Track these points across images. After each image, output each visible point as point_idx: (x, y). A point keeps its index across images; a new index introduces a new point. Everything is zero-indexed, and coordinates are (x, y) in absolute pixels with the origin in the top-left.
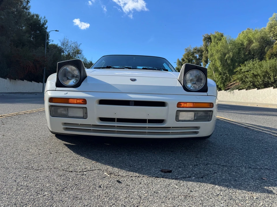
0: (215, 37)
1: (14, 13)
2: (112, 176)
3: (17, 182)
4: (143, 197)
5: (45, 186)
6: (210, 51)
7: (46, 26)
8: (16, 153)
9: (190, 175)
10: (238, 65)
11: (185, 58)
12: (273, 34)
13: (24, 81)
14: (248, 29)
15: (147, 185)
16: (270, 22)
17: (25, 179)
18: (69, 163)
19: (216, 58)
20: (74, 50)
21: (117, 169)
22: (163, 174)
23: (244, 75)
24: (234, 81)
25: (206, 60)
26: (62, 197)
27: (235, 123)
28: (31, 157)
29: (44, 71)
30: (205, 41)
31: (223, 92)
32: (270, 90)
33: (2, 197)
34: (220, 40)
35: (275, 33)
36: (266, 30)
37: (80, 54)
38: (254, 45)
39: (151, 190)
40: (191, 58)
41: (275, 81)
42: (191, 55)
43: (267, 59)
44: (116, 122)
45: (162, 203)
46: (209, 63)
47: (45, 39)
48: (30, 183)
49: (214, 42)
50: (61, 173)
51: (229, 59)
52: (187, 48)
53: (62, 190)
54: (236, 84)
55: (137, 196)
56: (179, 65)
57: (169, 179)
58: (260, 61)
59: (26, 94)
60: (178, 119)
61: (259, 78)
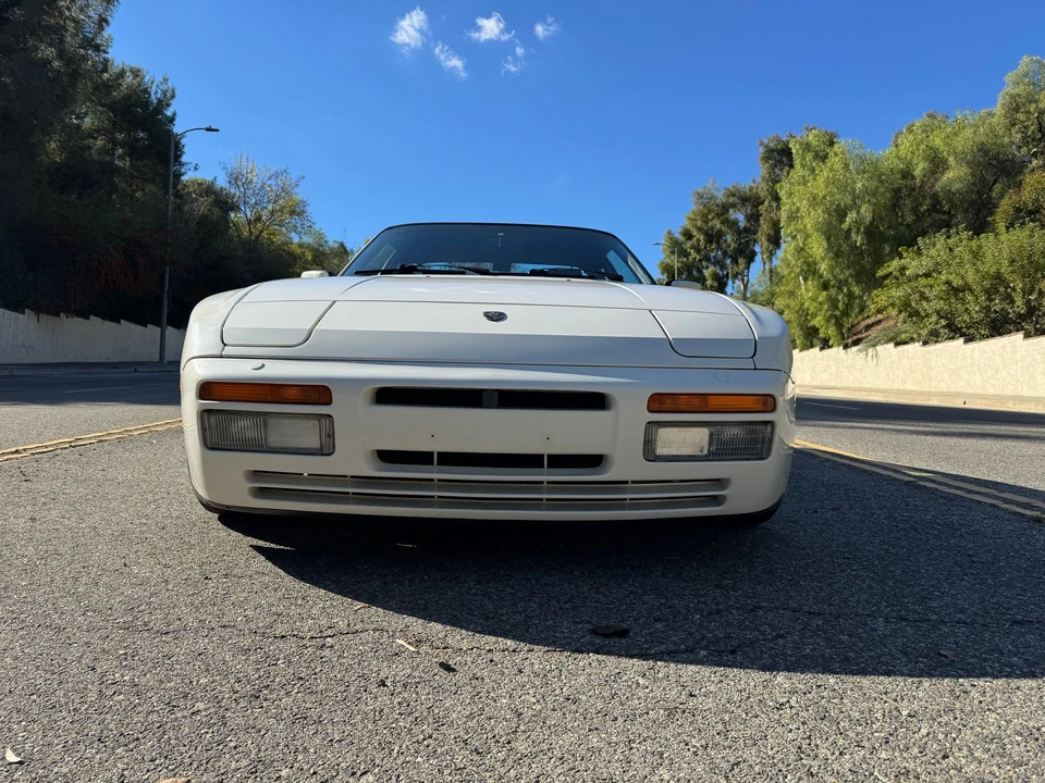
0: (807, 147)
1: (50, 63)
2: (424, 648)
3: (99, 671)
4: (528, 714)
5: (194, 684)
6: (787, 198)
7: (169, 113)
8: (84, 580)
9: (690, 642)
10: (891, 252)
11: (696, 226)
12: (1022, 132)
13: (88, 318)
14: (930, 116)
15: (541, 676)
16: (1009, 89)
17: (124, 664)
18: (274, 609)
19: (809, 226)
20: (275, 202)
21: (440, 627)
22: (597, 641)
23: (914, 290)
24: (879, 311)
25: (772, 233)
26: (257, 717)
27: (873, 469)
28: (139, 592)
29: (163, 281)
30: (767, 162)
31: (839, 353)
32: (1013, 343)
33: (53, 717)
34: (824, 158)
35: (1030, 133)
36: (996, 118)
37: (299, 214)
38: (949, 175)
39: (557, 692)
40: (718, 226)
41: (1031, 310)
42: (718, 215)
43: (1001, 226)
44: (435, 467)
45: (590, 730)
46: (783, 246)
47: (169, 161)
48: (145, 675)
49: (803, 166)
50: (247, 642)
51: (859, 229)
52: (701, 191)
53: (252, 695)
54: (884, 324)
55: (509, 712)
56: (673, 253)
57: (620, 655)
58: (974, 234)
59: (97, 370)
60: (654, 451)
61: (970, 298)
